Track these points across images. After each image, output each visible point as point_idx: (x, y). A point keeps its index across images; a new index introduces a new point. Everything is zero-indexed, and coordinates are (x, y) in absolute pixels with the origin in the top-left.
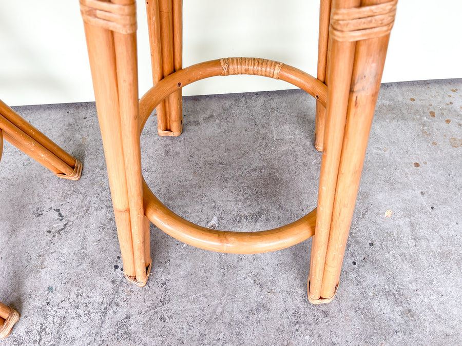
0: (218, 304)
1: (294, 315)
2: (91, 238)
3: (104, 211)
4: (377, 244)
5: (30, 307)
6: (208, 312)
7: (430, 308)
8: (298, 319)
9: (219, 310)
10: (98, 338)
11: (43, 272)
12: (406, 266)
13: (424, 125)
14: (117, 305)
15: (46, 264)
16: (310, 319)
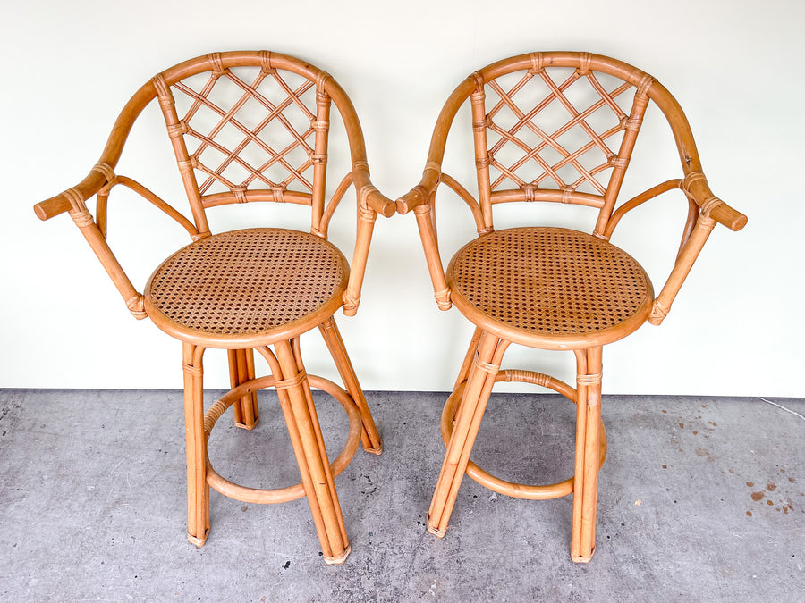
0: (500, 557)
1: (560, 569)
2: (396, 500)
3: (404, 481)
4: (628, 525)
5: (357, 545)
6: (493, 561)
7: (668, 575)
8: (563, 572)
9: (502, 560)
10: (412, 570)
11: (364, 521)
12: (650, 543)
13: (673, 434)
14: (423, 549)
15: (364, 515)
16: (573, 573)
